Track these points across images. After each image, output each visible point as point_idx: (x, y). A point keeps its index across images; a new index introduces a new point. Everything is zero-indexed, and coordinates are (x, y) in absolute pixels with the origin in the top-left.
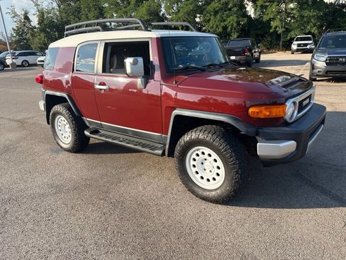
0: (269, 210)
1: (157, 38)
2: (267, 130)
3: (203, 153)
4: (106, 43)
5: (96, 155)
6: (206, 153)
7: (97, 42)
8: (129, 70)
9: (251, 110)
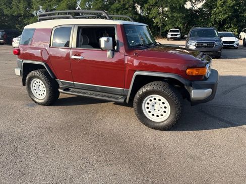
0: (195, 131)
1: (121, 25)
2: (196, 82)
3: (155, 99)
4: (78, 27)
5: (65, 107)
6: (157, 98)
7: (71, 26)
8: (103, 45)
9: (188, 71)
